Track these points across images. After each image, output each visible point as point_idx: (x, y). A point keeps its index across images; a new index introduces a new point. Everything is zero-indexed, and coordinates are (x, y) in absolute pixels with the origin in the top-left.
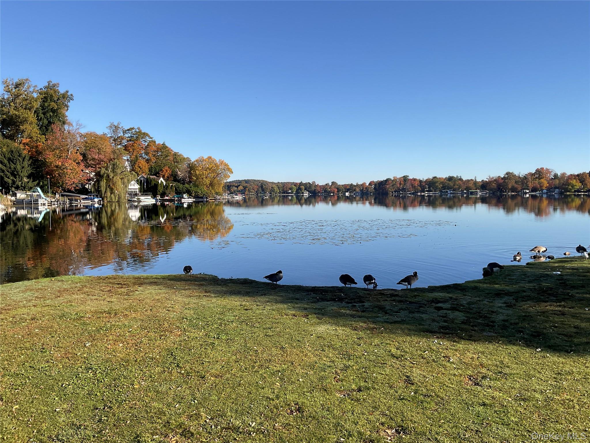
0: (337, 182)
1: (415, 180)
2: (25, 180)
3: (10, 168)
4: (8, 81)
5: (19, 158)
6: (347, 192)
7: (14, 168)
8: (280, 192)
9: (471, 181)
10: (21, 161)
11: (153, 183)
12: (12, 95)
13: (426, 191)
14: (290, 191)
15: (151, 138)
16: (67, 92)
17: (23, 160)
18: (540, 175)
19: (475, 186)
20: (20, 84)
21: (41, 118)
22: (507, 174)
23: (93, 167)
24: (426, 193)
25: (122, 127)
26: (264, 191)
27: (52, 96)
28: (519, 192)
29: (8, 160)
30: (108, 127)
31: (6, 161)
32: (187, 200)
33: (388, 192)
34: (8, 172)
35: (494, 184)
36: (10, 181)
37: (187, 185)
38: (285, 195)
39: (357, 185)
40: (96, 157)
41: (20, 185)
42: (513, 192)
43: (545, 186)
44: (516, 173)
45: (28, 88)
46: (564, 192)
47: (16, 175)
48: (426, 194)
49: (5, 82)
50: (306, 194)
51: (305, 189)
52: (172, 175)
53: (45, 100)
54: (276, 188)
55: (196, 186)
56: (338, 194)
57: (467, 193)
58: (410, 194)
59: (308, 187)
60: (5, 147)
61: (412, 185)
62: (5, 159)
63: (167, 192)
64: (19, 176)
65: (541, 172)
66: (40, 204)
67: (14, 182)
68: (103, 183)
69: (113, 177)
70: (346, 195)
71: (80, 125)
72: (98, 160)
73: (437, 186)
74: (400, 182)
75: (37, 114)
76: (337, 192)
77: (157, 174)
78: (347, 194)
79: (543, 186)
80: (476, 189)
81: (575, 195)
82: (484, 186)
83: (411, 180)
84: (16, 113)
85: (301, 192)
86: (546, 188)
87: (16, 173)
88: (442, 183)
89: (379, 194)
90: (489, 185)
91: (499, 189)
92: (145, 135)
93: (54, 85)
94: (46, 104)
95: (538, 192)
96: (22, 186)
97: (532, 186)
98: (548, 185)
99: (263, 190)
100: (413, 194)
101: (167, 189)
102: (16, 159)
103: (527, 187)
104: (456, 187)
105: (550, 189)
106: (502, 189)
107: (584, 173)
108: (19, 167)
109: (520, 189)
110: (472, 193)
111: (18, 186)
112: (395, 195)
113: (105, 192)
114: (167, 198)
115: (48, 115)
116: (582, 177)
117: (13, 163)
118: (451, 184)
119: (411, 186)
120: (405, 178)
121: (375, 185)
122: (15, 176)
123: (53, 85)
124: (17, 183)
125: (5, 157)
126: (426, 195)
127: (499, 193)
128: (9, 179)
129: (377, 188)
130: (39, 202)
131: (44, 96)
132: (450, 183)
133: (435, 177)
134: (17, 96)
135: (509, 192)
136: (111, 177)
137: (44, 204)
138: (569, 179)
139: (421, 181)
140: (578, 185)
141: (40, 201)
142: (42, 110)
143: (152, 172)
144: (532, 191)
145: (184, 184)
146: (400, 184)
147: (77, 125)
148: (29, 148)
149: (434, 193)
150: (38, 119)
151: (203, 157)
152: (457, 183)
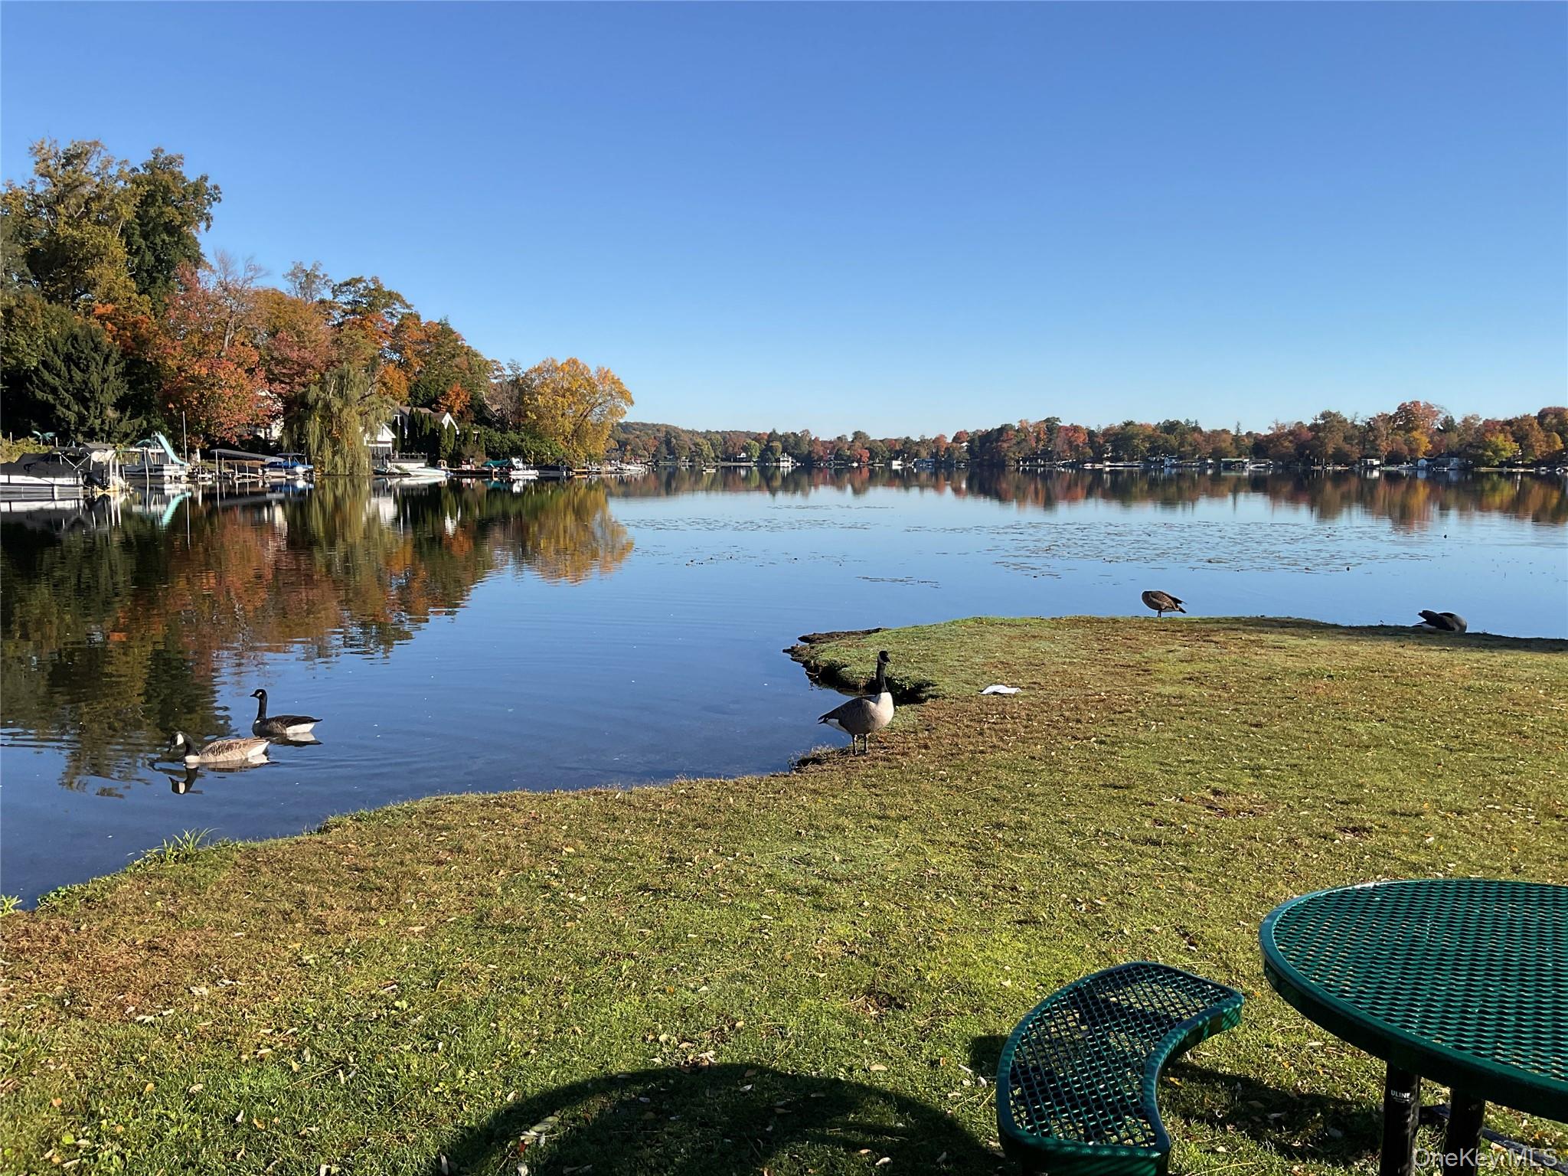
0: (868, 433)
1: (1076, 429)
2: (111, 413)
3: (71, 380)
4: (46, 146)
5: (95, 355)
6: (897, 459)
7: (84, 381)
8: (717, 457)
9: (1224, 436)
10: (101, 363)
11: (427, 428)
12: (55, 185)
13: (1108, 459)
14: (743, 455)
15: (408, 307)
16: (205, 178)
17: (106, 361)
18: (1409, 421)
19: (1237, 448)
20: (78, 156)
21: (139, 248)
22: (1324, 416)
23: (286, 383)
24: (1108, 463)
25: (325, 275)
26: (674, 454)
27: (167, 189)
28: (1353, 463)
29: (63, 361)
30: (289, 275)
31: (59, 363)
32: (523, 475)
33: (1004, 461)
34: (67, 391)
35: (1287, 444)
36: (72, 417)
37: (512, 435)
38: (729, 464)
39: (923, 442)
40: (294, 355)
41: (97, 428)
42: (1340, 464)
43: (1423, 449)
44: (1347, 414)
45: (105, 168)
46: (1472, 466)
47: (88, 400)
48: (1107, 466)
49: (35, 151)
50: (786, 464)
51: (784, 451)
52: (471, 406)
53: (147, 201)
54: (706, 448)
55: (537, 437)
56: (872, 465)
57: (1216, 467)
58: (1064, 466)
59: (792, 444)
60: (57, 325)
61: (1070, 443)
62: (56, 358)
63: (467, 451)
64: (96, 402)
65: (1413, 414)
66: (167, 478)
67: (82, 420)
68: (314, 426)
69: (340, 411)
70: (894, 467)
71: (257, 270)
72: (299, 365)
73: (1137, 446)
74: (1039, 434)
75: (128, 238)
76: (869, 459)
77: (431, 402)
78: (896, 465)
79: (1417, 450)
80: (1239, 456)
81: (1500, 474)
82: (1260, 447)
83: (1066, 429)
84: (75, 233)
85: (771, 456)
86: (1424, 454)
87: (88, 395)
88: (1148, 438)
89: (980, 465)
90: (1275, 446)
91: (1301, 454)
92: (393, 297)
93: (171, 161)
94: (152, 212)
95: (1405, 465)
96: (102, 430)
97: (1389, 449)
98: (1430, 447)
99: (671, 451)
100: (1072, 466)
101: (465, 445)
102: (86, 359)
103: (1373, 452)
104: (1187, 448)
105: (1436, 458)
106: (1308, 456)
107: (1526, 418)
108: (95, 379)
109: (1356, 456)
110: (1228, 466)
111: (94, 429)
112: (1024, 469)
113: (319, 448)
114: (468, 467)
115: (158, 241)
116: (1520, 428)
117: (79, 368)
118: (1173, 440)
119: (1066, 447)
120: (1051, 425)
121: (971, 441)
122: (83, 401)
123: (166, 159)
124: (90, 422)
125: (56, 351)
126: (1108, 469)
127: (1300, 467)
128: (69, 410)
129: (976, 449)
130: (165, 473)
131: (147, 188)
132: (1171, 438)
133: (1128, 424)
134: (71, 187)
135: (1327, 464)
136: (335, 410)
137: (178, 479)
138: (1486, 431)
139: (1091, 434)
140: (1509, 448)
141: (169, 471)
142: (140, 225)
143: (417, 397)
144: (1389, 462)
145: (503, 431)
146: (1038, 439)
147: (249, 268)
148: (115, 328)
149: (1127, 464)
150: (130, 250)
151: (553, 361)
152: (1189, 438)
